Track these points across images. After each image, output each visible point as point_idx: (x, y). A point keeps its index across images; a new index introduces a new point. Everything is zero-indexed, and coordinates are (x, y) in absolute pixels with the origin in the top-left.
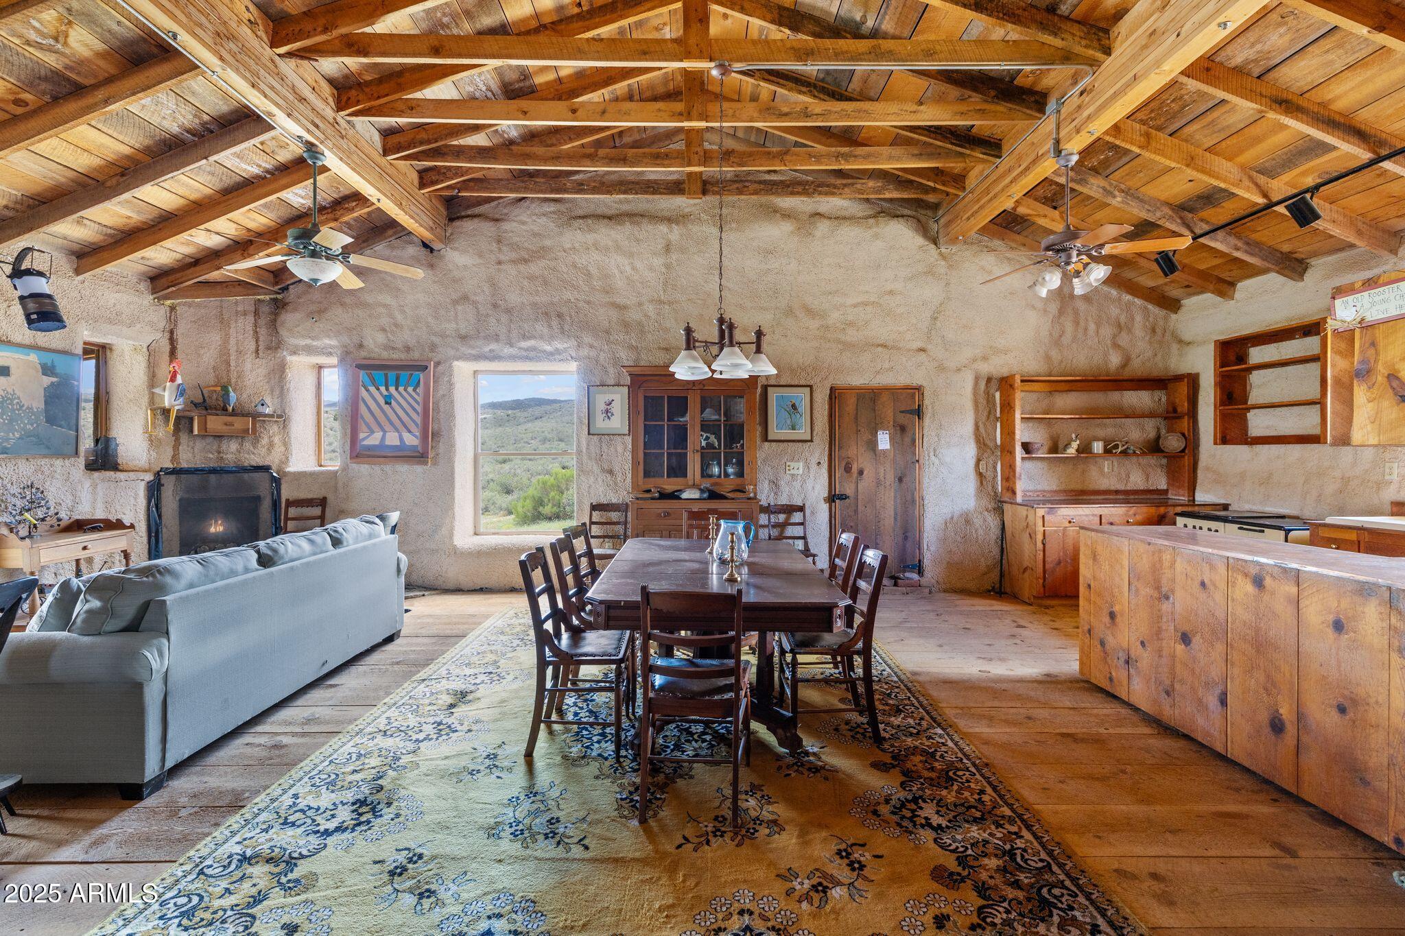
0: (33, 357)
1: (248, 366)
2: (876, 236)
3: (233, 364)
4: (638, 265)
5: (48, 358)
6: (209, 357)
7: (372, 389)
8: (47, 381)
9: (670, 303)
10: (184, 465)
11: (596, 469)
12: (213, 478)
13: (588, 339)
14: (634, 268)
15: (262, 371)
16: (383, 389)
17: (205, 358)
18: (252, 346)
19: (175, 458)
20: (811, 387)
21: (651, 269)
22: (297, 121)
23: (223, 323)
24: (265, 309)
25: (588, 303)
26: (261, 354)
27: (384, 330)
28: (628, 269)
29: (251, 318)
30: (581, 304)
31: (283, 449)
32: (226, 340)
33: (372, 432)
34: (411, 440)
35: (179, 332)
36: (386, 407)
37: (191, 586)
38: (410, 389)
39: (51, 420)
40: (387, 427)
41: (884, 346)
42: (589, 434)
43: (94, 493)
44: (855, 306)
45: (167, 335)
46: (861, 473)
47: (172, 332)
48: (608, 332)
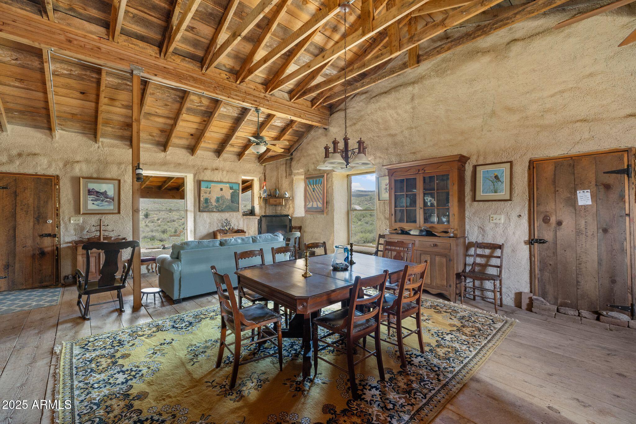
0: (228, 185)
1: (284, 181)
2: (569, 36)
3: (280, 181)
4: (400, 111)
5: (231, 185)
6: (274, 180)
7: (310, 186)
8: (231, 191)
9: (416, 128)
10: (267, 214)
11: (383, 218)
12: (274, 218)
13: (378, 154)
14: (398, 114)
15: (288, 183)
16: (312, 186)
17: (273, 181)
18: (285, 175)
19: (265, 212)
20: (511, 162)
21: (406, 112)
22: (247, 102)
23: (277, 168)
24: (288, 162)
25: (378, 137)
26: (287, 177)
27: (314, 163)
28: (395, 115)
29: (284, 166)
30: (375, 138)
31: (292, 209)
32: (278, 175)
33: (310, 202)
34: (320, 205)
35: (266, 173)
36: (313, 192)
37: (193, 249)
38: (319, 185)
39: (232, 202)
40: (314, 200)
41: (585, 120)
42: (379, 200)
43: (244, 222)
44: (552, 96)
45: (263, 174)
46: (559, 223)
47: (265, 173)
48: (387, 149)
